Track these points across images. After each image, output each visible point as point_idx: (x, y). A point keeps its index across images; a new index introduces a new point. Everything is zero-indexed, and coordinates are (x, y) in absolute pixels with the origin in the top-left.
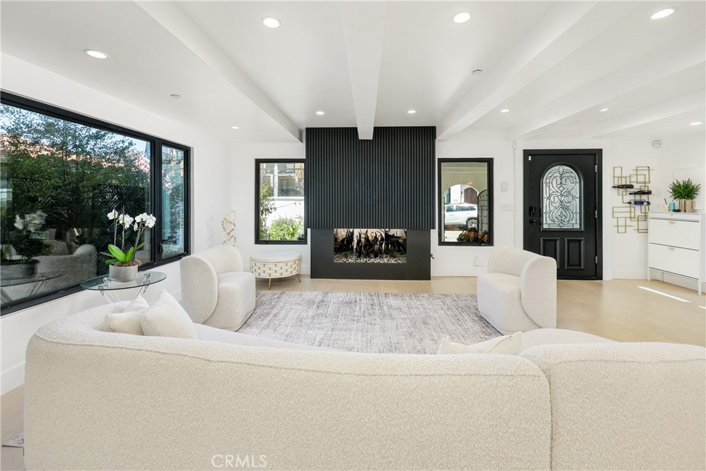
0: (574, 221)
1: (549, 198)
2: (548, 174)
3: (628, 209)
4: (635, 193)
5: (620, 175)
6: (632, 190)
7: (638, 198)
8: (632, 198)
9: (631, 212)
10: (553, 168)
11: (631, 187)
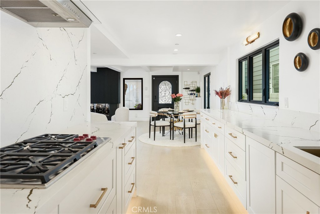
0: (170, 101)
1: (161, 92)
2: (160, 84)
3: (189, 97)
4: (191, 91)
5: (186, 84)
6: (190, 90)
7: (192, 92)
8: (190, 92)
9: (190, 97)
10: (162, 82)
11: (189, 88)
